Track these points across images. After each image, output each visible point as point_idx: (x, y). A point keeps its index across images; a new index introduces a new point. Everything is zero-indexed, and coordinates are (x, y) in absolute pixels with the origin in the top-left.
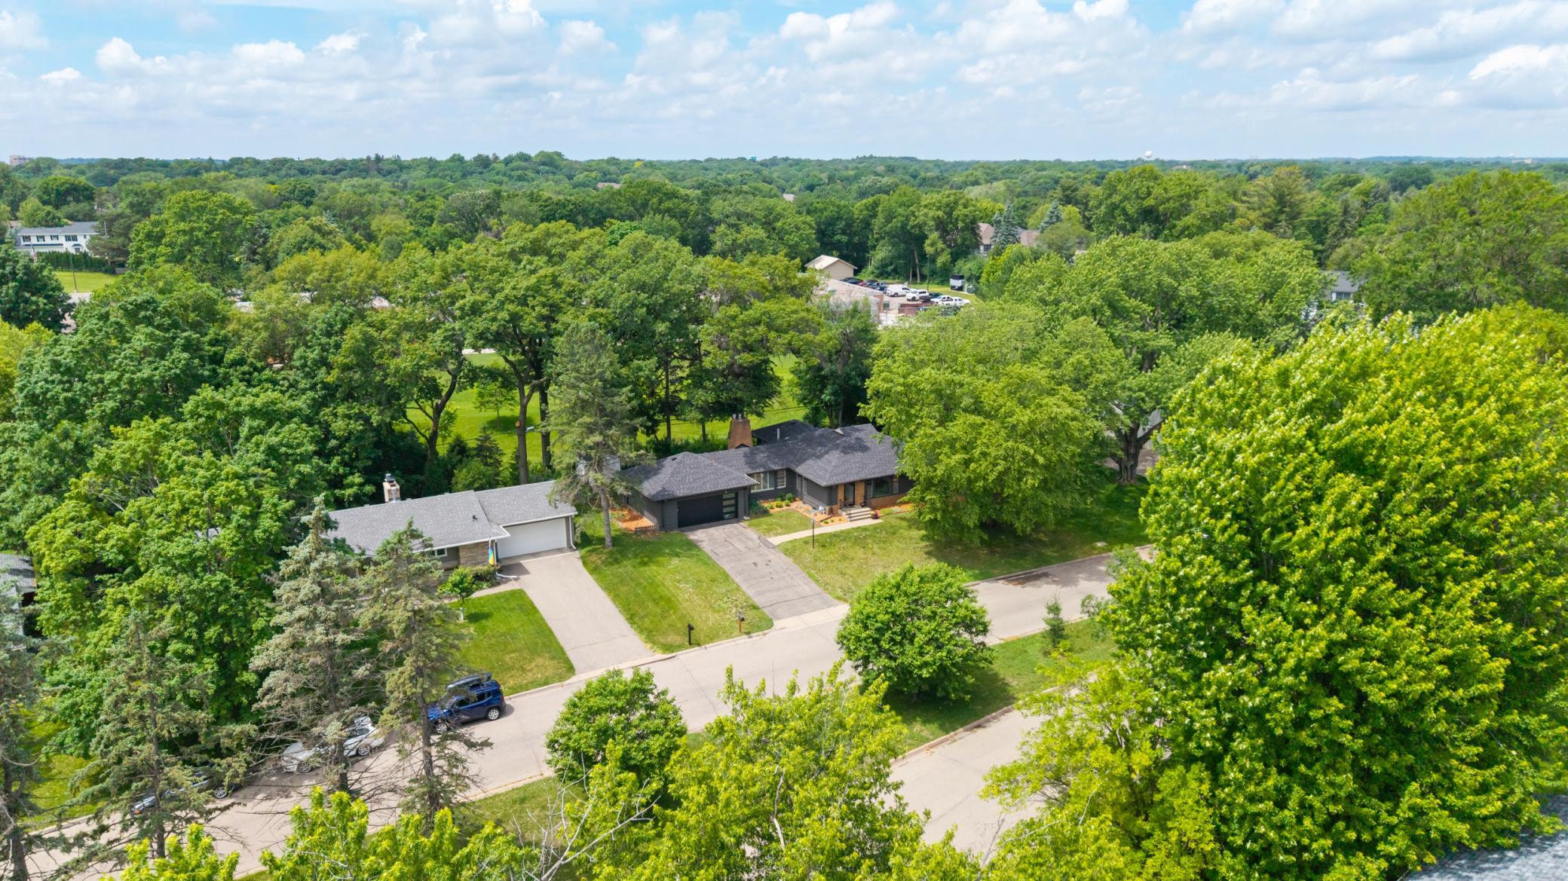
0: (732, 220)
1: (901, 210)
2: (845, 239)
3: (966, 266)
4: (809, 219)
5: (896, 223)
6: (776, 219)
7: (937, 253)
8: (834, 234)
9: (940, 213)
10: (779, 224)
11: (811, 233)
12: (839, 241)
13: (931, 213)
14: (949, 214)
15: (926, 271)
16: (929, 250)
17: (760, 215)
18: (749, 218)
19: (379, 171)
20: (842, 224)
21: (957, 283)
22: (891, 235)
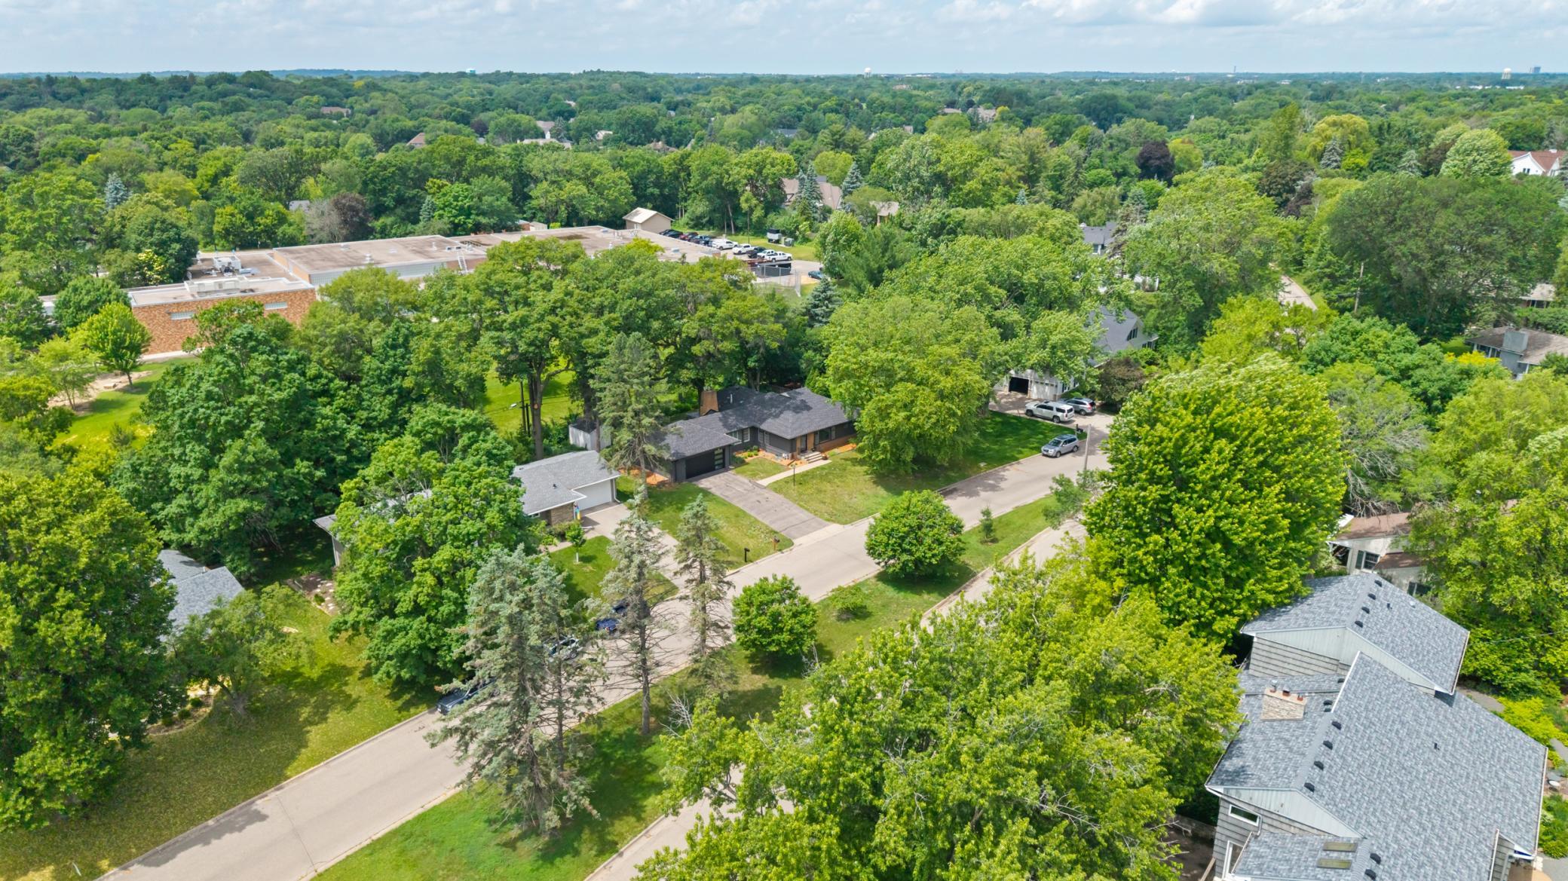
0: (554, 177)
1: (715, 168)
2: (656, 191)
3: (778, 220)
4: (624, 174)
5: (711, 180)
6: (594, 175)
7: (752, 210)
8: (646, 187)
9: (751, 172)
10: (597, 180)
11: (627, 188)
12: (652, 194)
13: (744, 172)
14: (760, 172)
15: (739, 223)
16: (744, 206)
17: (578, 171)
18: (569, 175)
19: (55, 95)
20: (652, 178)
21: (775, 237)
22: (707, 191)
